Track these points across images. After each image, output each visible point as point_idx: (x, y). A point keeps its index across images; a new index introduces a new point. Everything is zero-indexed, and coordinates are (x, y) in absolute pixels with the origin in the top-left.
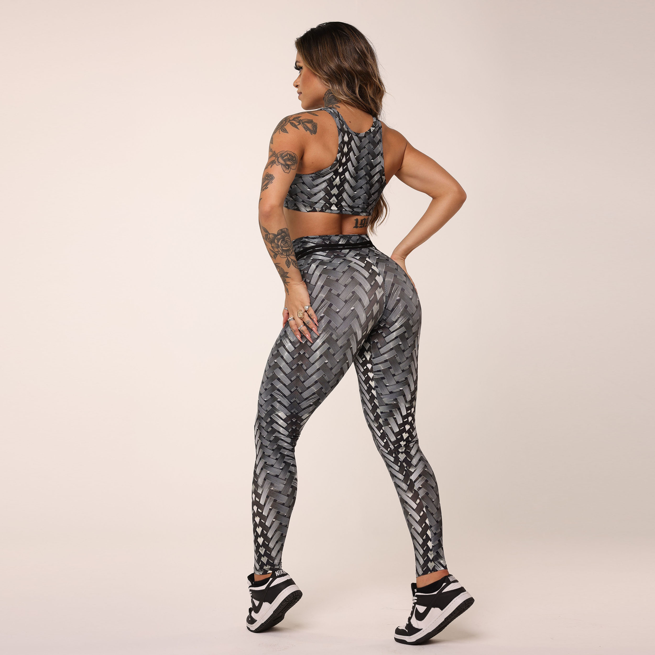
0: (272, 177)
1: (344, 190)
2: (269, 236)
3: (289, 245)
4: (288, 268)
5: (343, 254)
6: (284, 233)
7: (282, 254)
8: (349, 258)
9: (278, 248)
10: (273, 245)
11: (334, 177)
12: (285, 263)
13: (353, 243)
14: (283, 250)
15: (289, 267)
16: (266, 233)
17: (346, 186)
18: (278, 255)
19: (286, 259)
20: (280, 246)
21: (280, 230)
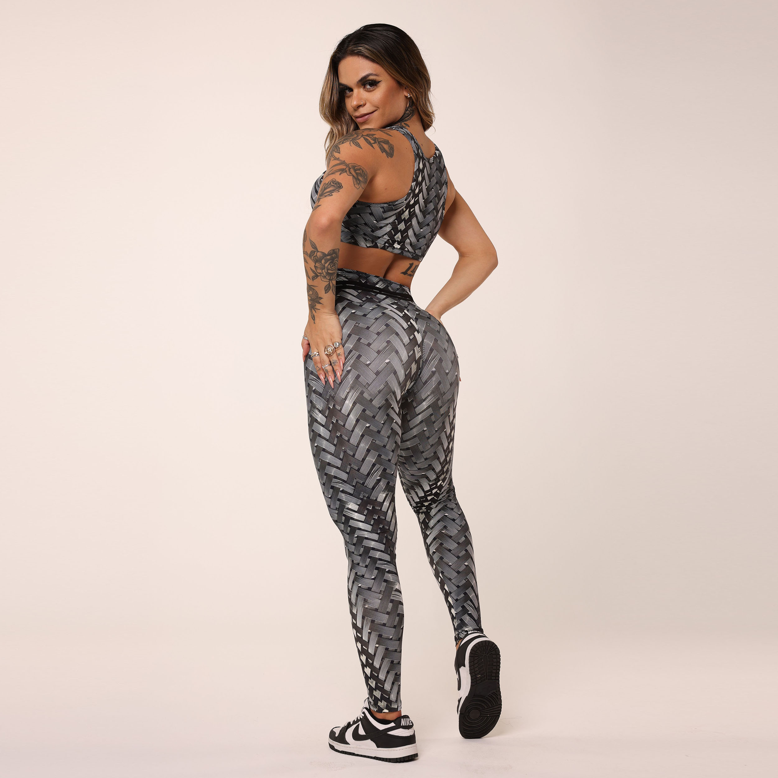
0: (340, 185)
1: (411, 226)
2: (317, 254)
3: (335, 268)
4: (325, 293)
5: (378, 298)
6: (334, 254)
7: (325, 277)
8: (383, 304)
9: (322, 270)
10: (317, 265)
11: (405, 209)
12: (324, 287)
13: (392, 291)
14: (328, 273)
15: (327, 292)
16: (313, 250)
17: (414, 221)
18: (319, 277)
19: (328, 284)
20: (326, 269)
21: (332, 250)
